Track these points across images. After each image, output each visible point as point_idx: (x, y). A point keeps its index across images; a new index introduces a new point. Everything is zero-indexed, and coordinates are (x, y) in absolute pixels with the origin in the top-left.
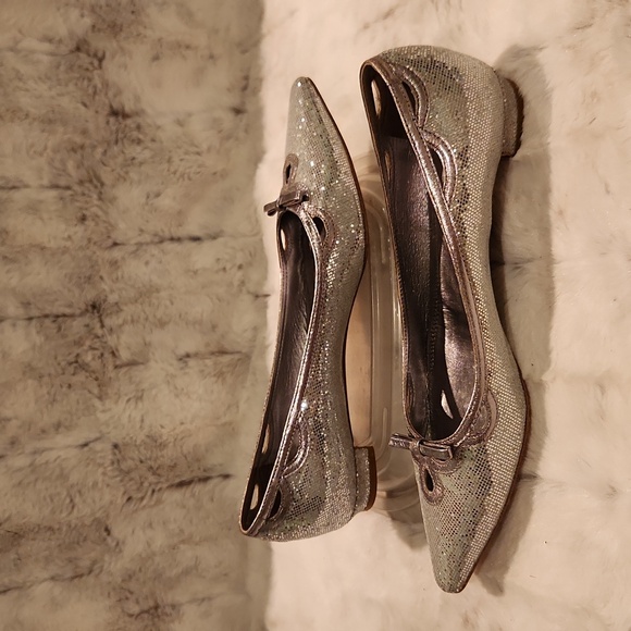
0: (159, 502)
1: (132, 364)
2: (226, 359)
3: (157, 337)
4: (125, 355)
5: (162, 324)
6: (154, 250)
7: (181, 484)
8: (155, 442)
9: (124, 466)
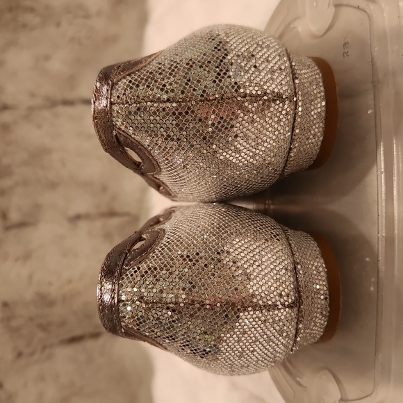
0: (50, 357)
1: (22, 225)
2: (115, 222)
3: (47, 198)
4: (14, 216)
5: (53, 185)
6: (47, 114)
7: (74, 340)
8: (44, 300)
9: (14, 323)
